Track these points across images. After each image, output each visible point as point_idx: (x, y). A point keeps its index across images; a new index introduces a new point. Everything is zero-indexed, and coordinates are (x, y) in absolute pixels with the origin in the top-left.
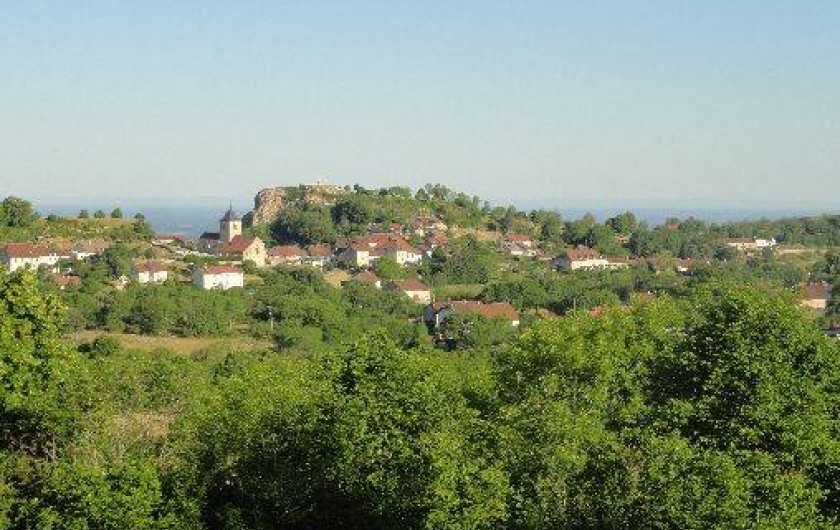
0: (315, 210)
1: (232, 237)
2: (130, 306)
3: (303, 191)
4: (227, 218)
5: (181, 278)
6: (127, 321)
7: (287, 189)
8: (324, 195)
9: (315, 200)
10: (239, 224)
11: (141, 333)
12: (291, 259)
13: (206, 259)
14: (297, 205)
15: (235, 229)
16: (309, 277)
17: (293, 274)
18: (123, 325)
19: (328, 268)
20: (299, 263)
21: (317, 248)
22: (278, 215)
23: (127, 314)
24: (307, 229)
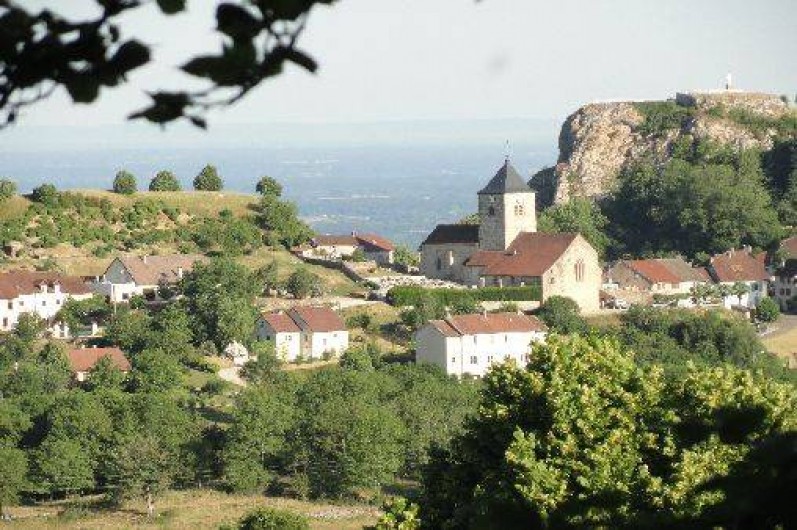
0: (718, 161)
1: (510, 236)
2: (282, 426)
3: (684, 111)
4: (498, 185)
5: (386, 346)
6: (275, 463)
7: (646, 108)
8: (743, 119)
9: (717, 132)
10: (529, 199)
11: (313, 497)
12: (667, 289)
13: (445, 297)
14: (672, 148)
15: (520, 215)
16: (719, 341)
17: (677, 332)
18: (268, 477)
19: (761, 315)
20: (687, 303)
21: (733, 258)
22: (623, 173)
23: (273, 446)
24: (701, 212)
